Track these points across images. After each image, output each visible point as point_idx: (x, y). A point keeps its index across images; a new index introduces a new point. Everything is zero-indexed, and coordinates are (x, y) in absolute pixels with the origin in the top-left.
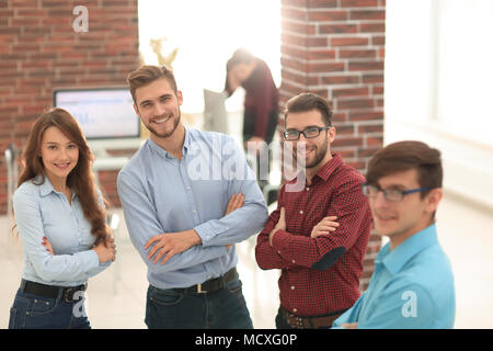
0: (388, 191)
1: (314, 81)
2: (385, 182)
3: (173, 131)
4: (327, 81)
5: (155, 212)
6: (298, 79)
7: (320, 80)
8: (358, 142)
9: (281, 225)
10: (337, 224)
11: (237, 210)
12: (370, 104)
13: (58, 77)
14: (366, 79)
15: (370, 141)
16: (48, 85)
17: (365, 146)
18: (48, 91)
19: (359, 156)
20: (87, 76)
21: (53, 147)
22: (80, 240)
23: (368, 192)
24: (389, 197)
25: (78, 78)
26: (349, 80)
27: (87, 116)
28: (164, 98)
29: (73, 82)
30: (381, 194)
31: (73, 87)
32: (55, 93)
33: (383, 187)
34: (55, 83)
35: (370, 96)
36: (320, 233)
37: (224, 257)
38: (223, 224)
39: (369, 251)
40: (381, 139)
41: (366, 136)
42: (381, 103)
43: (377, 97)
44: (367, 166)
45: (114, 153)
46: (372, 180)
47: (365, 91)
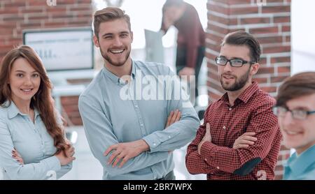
0: (294, 112)
1: (234, 22)
2: (292, 104)
3: (125, 62)
4: (244, 21)
5: (111, 126)
6: (221, 20)
7: (239, 21)
8: (271, 70)
9: (208, 137)
10: (256, 139)
11: (176, 123)
12: (279, 39)
13: (26, 21)
14: (276, 19)
15: (280, 69)
16: (19, 28)
17: (276, 74)
18: (19, 33)
19: (272, 82)
20: (50, 20)
21: (20, 75)
22: (44, 151)
23: (278, 112)
24: (296, 116)
25: (43, 22)
26: (262, 20)
27: (50, 52)
28: (123, 34)
29: (39, 25)
30: (289, 113)
31: (39, 29)
32: (25, 34)
33: (291, 108)
34: (24, 26)
35: (280, 34)
36: (241, 146)
37: (165, 162)
38: (166, 133)
39: (280, 159)
40: (289, 68)
41: (276, 65)
42: (288, 38)
43: (285, 34)
44: (277, 90)
45: (72, 82)
46: (282, 102)
47: (275, 29)
